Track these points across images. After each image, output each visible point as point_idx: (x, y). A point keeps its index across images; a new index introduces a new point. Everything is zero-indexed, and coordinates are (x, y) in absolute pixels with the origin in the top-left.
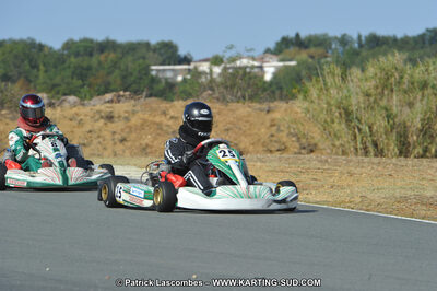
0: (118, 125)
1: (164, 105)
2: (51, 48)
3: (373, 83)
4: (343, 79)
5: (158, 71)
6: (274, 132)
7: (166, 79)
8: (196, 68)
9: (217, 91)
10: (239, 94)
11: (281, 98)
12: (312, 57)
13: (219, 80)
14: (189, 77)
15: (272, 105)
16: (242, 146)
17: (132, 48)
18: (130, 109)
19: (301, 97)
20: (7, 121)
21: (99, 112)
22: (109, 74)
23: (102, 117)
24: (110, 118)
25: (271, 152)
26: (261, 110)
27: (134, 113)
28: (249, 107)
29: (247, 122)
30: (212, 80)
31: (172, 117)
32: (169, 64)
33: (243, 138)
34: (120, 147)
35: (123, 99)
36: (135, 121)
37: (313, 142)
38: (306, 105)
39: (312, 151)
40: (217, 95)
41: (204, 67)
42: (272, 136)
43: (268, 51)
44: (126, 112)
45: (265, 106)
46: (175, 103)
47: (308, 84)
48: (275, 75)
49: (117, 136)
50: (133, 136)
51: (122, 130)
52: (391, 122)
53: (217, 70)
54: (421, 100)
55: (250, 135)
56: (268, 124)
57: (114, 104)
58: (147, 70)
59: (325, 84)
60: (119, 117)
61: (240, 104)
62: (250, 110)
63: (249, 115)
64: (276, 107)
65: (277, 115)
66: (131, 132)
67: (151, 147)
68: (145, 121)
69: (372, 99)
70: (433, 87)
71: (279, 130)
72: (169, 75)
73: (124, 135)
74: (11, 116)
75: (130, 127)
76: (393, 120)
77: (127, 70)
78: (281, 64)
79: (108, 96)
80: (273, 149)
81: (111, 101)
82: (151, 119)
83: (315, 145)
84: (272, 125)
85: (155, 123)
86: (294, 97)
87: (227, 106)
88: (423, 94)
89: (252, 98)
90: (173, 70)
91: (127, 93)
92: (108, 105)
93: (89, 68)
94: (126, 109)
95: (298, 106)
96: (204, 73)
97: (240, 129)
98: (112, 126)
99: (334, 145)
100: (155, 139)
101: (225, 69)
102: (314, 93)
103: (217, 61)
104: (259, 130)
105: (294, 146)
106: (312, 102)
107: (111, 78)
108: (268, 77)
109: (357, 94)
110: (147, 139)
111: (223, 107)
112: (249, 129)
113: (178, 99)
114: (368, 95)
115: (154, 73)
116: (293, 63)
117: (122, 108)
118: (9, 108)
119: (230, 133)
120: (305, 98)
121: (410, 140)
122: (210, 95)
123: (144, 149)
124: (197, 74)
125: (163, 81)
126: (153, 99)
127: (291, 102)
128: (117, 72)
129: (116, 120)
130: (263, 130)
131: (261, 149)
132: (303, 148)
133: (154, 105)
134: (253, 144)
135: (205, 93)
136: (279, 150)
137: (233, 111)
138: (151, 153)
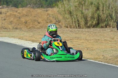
0: (3, 15)
1: (16, 9)
3: (78, 3)
4: (68, 2)
6: (48, 17)
10: (38, 6)
11: (50, 7)
16: (39, 21)
18: (6, 10)
19: (56, 7)
26: (44, 11)
27: (8, 12)
28: (41, 10)
29: (40, 14)
31: (19, 13)
33: (39, 19)
34: (4, 22)
35: (4, 8)
36: (8, 14)
38: (58, 9)
40: (31, 6)
42: (48, 18)
45: (45, 9)
46: (20, 9)
49: (3, 19)
50: (8, 18)
51: (4, 17)
52: (83, 15)
54: (91, 8)
55: (41, 18)
56: (46, 14)
57: (2, 9)
59: (63, 4)
60: (3, 13)
61: (38, 9)
62: (41, 11)
64: (49, 10)
65: (49, 12)
66: (7, 17)
67: (13, 21)
68: (11, 14)
69: (77, 8)
70: (94, 4)
71: (50, 17)
73: (5, 18)
75: (7, 16)
76: (83, 14)
80: (48, 22)
82: (13, 13)
83: (60, 21)
84: (48, 15)
85: (14, 14)
87: (34, 9)
88: (92, 6)
89: (42, 7)
91: (6, 6)
94: (5, 11)
95: (55, 9)
97: (39, 16)
98: (1, 16)
99: (66, 21)
100: (14, 19)
102: (60, 6)
104: (44, 16)
105: (54, 21)
106: (60, 8)
109: (73, 6)
110: (12, 19)
111: (33, 10)
112: (41, 16)
114: (76, 7)
119: (36, 17)
120: (58, 7)
121: (88, 19)
122: (29, 6)
123: (11, 22)
126: (12, 8)
127: (53, 8)
129: (2, 13)
130: (45, 16)
131: (45, 22)
132: (57, 21)
133: (14, 9)
134: (42, 20)
135: (28, 6)
136: (50, 22)
137: (36, 11)
138: (13, 23)
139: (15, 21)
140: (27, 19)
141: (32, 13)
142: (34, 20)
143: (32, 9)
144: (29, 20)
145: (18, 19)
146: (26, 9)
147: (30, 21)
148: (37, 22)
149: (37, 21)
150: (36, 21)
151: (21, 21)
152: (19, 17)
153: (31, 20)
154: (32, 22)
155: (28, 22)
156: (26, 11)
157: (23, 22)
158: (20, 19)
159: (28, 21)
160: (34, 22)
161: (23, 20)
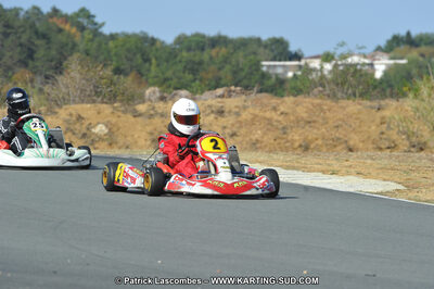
0: (229, 120)
1: (275, 101)
2: (163, 42)
5: (269, 66)
6: (384, 130)
7: (277, 75)
8: (306, 64)
9: (327, 88)
10: (350, 91)
11: (392, 96)
12: (423, 55)
13: (329, 77)
14: (299, 73)
15: (383, 103)
16: (351, 143)
17: (243, 44)
18: (240, 104)
19: (411, 95)
20: (120, 114)
21: (210, 106)
22: (220, 69)
23: (212, 112)
24: (221, 112)
25: (381, 149)
26: (372, 108)
27: (245, 108)
28: (360, 104)
29: (357, 119)
30: (323, 77)
31: (282, 113)
32: (280, 60)
33: (352, 135)
35: (234, 94)
36: (245, 115)
37: (423, 140)
38: (416, 103)
39: (422, 149)
40: (328, 92)
41: (316, 64)
42: (382, 133)
43: (379, 49)
44: (236, 107)
45: (375, 104)
46: (286, 99)
47: (419, 82)
48: (386, 73)
49: (228, 131)
50: (243, 131)
51: (233, 125)
53: (328, 67)
55: (360, 132)
56: (378, 121)
57: (224, 100)
58: (258, 65)
60: (230, 112)
61: (351, 101)
62: (359, 107)
63: (359, 112)
64: (387, 105)
65: (387, 113)
66: (241, 127)
67: (261, 142)
68: (256, 116)
71: (389, 128)
72: (280, 71)
73: (235, 129)
74: (123, 108)
75: (240, 122)
77: (238, 65)
78: (392, 62)
79: (220, 91)
80: (383, 146)
81: (222, 96)
82: (261, 114)
84: (382, 123)
85: (265, 118)
86: (405, 95)
87: (337, 102)
89: (362, 96)
90: (284, 66)
91: (238, 88)
92: (219, 100)
93: (200, 63)
94: (236, 104)
95: (409, 103)
96: (314, 70)
97: (350, 126)
98: (222, 121)
100: (265, 134)
101: (336, 66)
102: (425, 91)
103: (327, 57)
104: (370, 127)
105: (403, 143)
106: (423, 100)
107: (222, 74)
108: (378, 75)
110: (258, 134)
111: (334, 104)
112: (360, 126)
113: (288, 96)
115: (264, 69)
116: (404, 61)
117: (232, 103)
118: (121, 101)
119: (340, 130)
120: (416, 96)
122: (320, 92)
123: (254, 144)
124: (307, 70)
125: (274, 77)
126: (259, 95)
127: (401, 100)
128: (228, 67)
129: (226, 114)
130: (373, 128)
131: (371, 146)
132: (414, 146)
133: (265, 101)
134: (363, 142)
135: (316, 90)
136: (388, 148)
137: (344, 108)
138: (260, 147)
139: (269, 139)
140: (312, 133)
141: (328, 113)
142: (333, 140)
143: (329, 103)
144: (317, 139)
145: (278, 133)
146: (307, 100)
147: (320, 142)
148: (344, 145)
149: (346, 142)
150: (341, 144)
151: (288, 141)
152: (284, 128)
153: (323, 138)
154: (327, 145)
155: (312, 146)
156: (307, 107)
157: (297, 144)
158: (285, 133)
159: (311, 142)
160: (335, 146)
161: (297, 138)
